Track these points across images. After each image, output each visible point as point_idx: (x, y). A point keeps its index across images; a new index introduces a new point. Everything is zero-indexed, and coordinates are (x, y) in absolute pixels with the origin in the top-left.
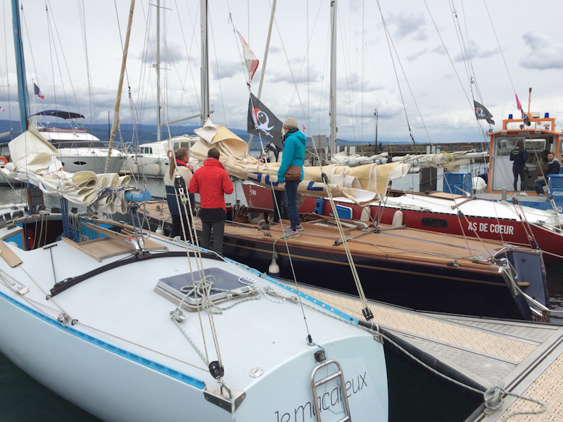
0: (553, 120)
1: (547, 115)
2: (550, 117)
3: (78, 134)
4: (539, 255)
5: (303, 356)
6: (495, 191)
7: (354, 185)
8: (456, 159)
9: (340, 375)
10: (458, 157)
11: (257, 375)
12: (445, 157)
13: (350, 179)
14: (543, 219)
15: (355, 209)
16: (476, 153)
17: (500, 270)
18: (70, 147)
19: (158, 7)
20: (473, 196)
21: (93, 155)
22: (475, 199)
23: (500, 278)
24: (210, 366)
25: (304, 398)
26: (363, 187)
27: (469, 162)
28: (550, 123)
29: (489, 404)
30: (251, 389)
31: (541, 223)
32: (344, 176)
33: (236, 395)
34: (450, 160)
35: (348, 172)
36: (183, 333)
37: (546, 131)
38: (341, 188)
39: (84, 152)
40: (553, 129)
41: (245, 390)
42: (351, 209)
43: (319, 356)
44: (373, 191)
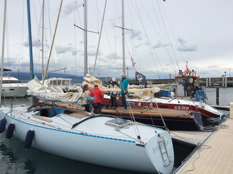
0: (195, 72)
1: (193, 70)
2: (194, 71)
3: (10, 78)
4: (199, 113)
5: (156, 135)
6: (177, 97)
7: (143, 95)
8: (168, 86)
9: (164, 140)
10: (169, 85)
11: (147, 139)
12: (165, 85)
13: (141, 93)
14: (198, 104)
15: (135, 103)
16: (175, 84)
17: (192, 117)
18: (7, 83)
19: (43, 28)
20: (175, 98)
21: (18, 86)
22: (175, 99)
23: (192, 119)
24: (138, 137)
25: (157, 145)
26: (146, 95)
27: (172, 87)
28: (194, 73)
29: (198, 146)
30: (147, 142)
31: (197, 106)
32: (139, 92)
33: (145, 143)
34: (166, 86)
35: (140, 91)
36: (121, 132)
37: (193, 76)
38: (139, 96)
39: (14, 85)
40: (195, 75)
41: (146, 142)
42: (134, 103)
43: (159, 135)
44: (149, 96)
